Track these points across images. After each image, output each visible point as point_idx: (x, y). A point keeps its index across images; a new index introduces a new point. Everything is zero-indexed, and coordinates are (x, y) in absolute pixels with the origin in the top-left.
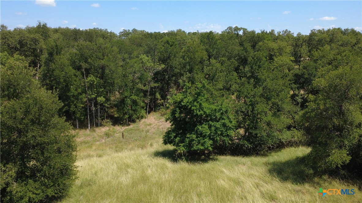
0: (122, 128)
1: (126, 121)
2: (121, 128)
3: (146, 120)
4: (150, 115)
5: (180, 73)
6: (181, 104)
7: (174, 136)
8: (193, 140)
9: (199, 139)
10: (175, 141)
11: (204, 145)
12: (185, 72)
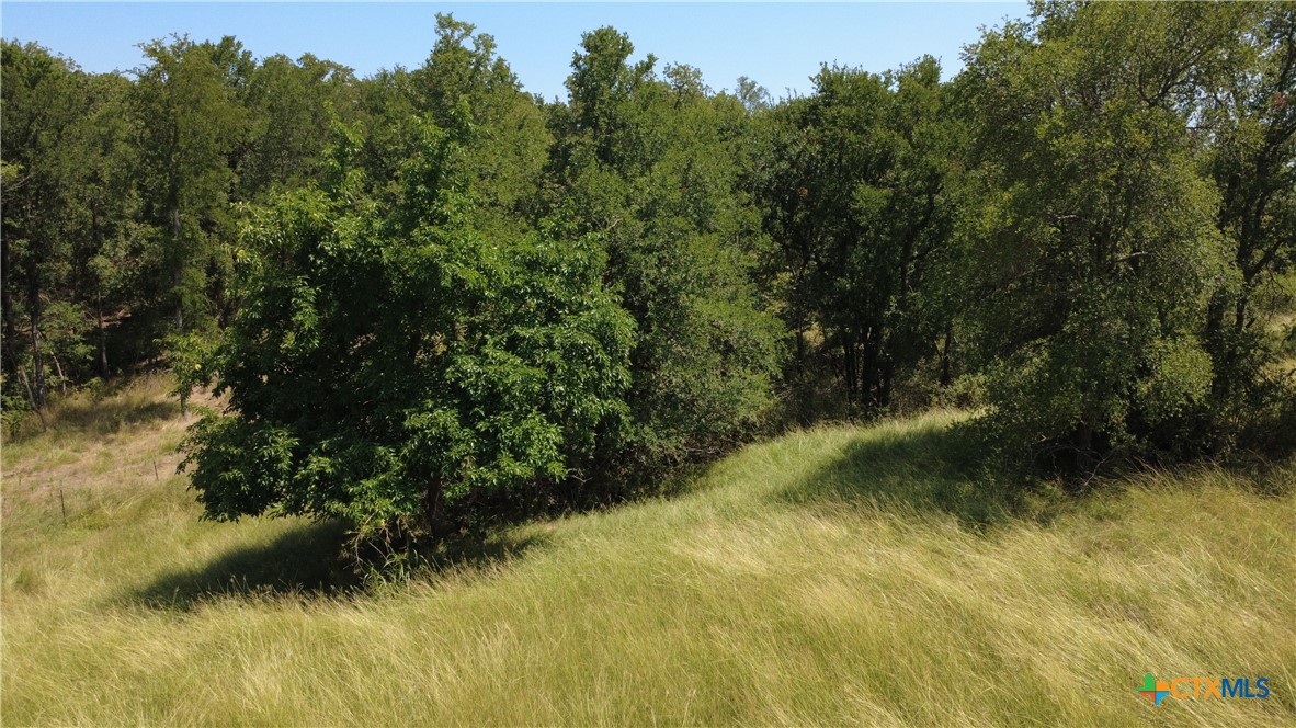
5: (95, 226)
6: (321, 253)
7: (294, 450)
8: (445, 441)
9: (481, 426)
10: (306, 480)
11: (524, 453)
12: (120, 217)
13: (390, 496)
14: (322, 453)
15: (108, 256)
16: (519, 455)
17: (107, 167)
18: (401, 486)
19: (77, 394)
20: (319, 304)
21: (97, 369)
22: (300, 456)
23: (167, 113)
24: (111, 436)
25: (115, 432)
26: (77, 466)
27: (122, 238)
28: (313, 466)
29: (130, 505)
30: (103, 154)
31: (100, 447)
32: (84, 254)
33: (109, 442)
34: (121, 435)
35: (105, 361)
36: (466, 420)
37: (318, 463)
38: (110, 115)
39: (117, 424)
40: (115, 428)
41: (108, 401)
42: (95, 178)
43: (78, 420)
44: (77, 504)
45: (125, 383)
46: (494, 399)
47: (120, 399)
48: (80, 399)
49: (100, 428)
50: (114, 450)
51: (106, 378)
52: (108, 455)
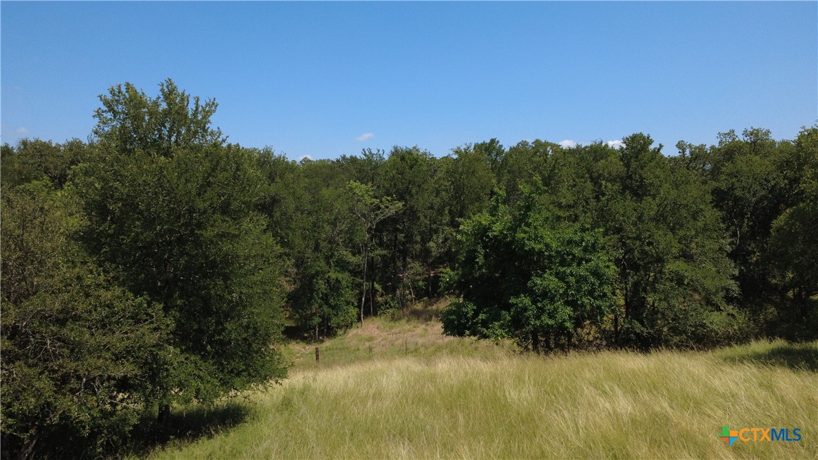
0: (307, 348)
1: (315, 331)
2: (304, 348)
3: (360, 331)
4: (366, 320)
5: (431, 228)
6: (488, 237)
7: (474, 310)
8: (525, 309)
9: (539, 305)
10: (477, 322)
11: (553, 316)
12: (441, 225)
13: (504, 329)
14: (484, 313)
15: (434, 242)
16: (551, 316)
17: (437, 201)
18: (509, 327)
19: (418, 304)
20: (486, 256)
21: (427, 293)
22: (476, 314)
23: (461, 178)
24: (429, 323)
25: (430, 321)
26: (414, 333)
27: (441, 234)
28: (480, 317)
29: (432, 349)
30: (436, 196)
31: (424, 326)
32: (424, 241)
33: (427, 325)
34: (432, 322)
35: (430, 290)
36: (534, 302)
37: (482, 316)
38: (440, 179)
39: (431, 317)
40: (430, 319)
41: (430, 308)
42: (432, 208)
43: (417, 315)
44: (412, 347)
45: (437, 301)
46: (545, 294)
47: (434, 307)
48: (419, 306)
49: (425, 319)
50: (429, 328)
51: (430, 298)
52: (426, 330)
